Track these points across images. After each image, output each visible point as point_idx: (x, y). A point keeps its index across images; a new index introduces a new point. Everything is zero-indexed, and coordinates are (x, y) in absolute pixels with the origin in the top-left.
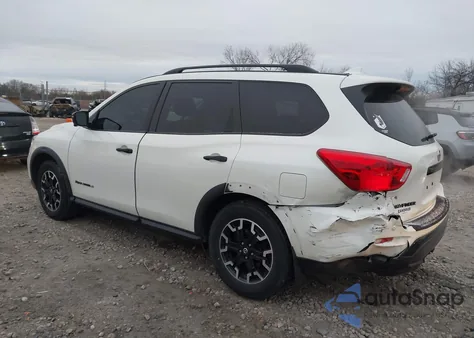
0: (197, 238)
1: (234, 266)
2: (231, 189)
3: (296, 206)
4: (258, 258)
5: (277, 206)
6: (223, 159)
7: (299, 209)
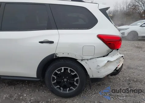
0: (38, 80)
1: (60, 87)
2: (58, 56)
3: (90, 59)
4: (72, 82)
5: (82, 60)
6: (52, 42)
7: (92, 60)
